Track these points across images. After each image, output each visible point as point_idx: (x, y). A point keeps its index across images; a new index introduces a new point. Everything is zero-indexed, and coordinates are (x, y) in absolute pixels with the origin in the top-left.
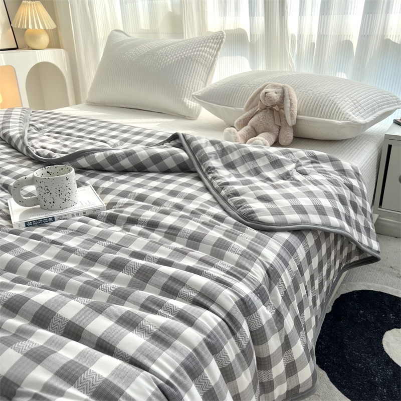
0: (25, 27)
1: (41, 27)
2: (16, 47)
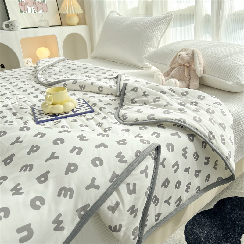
0: (65, 13)
1: (73, 13)
2: (61, 24)
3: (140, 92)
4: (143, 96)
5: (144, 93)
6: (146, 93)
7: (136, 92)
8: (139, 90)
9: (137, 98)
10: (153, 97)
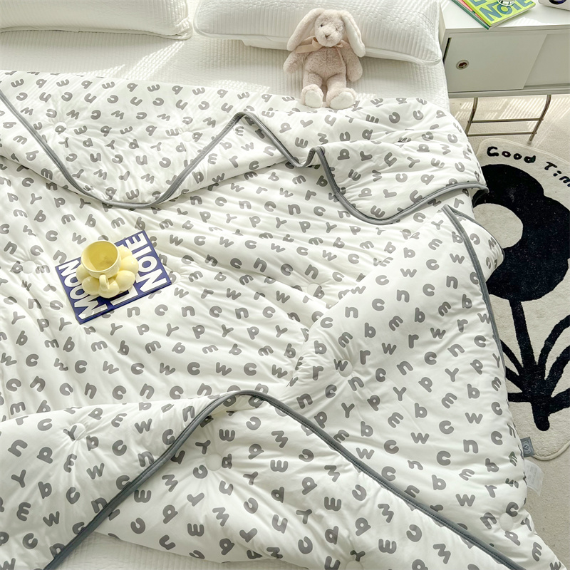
3: (355, 156)
4: (362, 160)
5: (362, 154)
6: (365, 154)
7: (349, 158)
8: (351, 153)
9: (357, 166)
10: (380, 157)
